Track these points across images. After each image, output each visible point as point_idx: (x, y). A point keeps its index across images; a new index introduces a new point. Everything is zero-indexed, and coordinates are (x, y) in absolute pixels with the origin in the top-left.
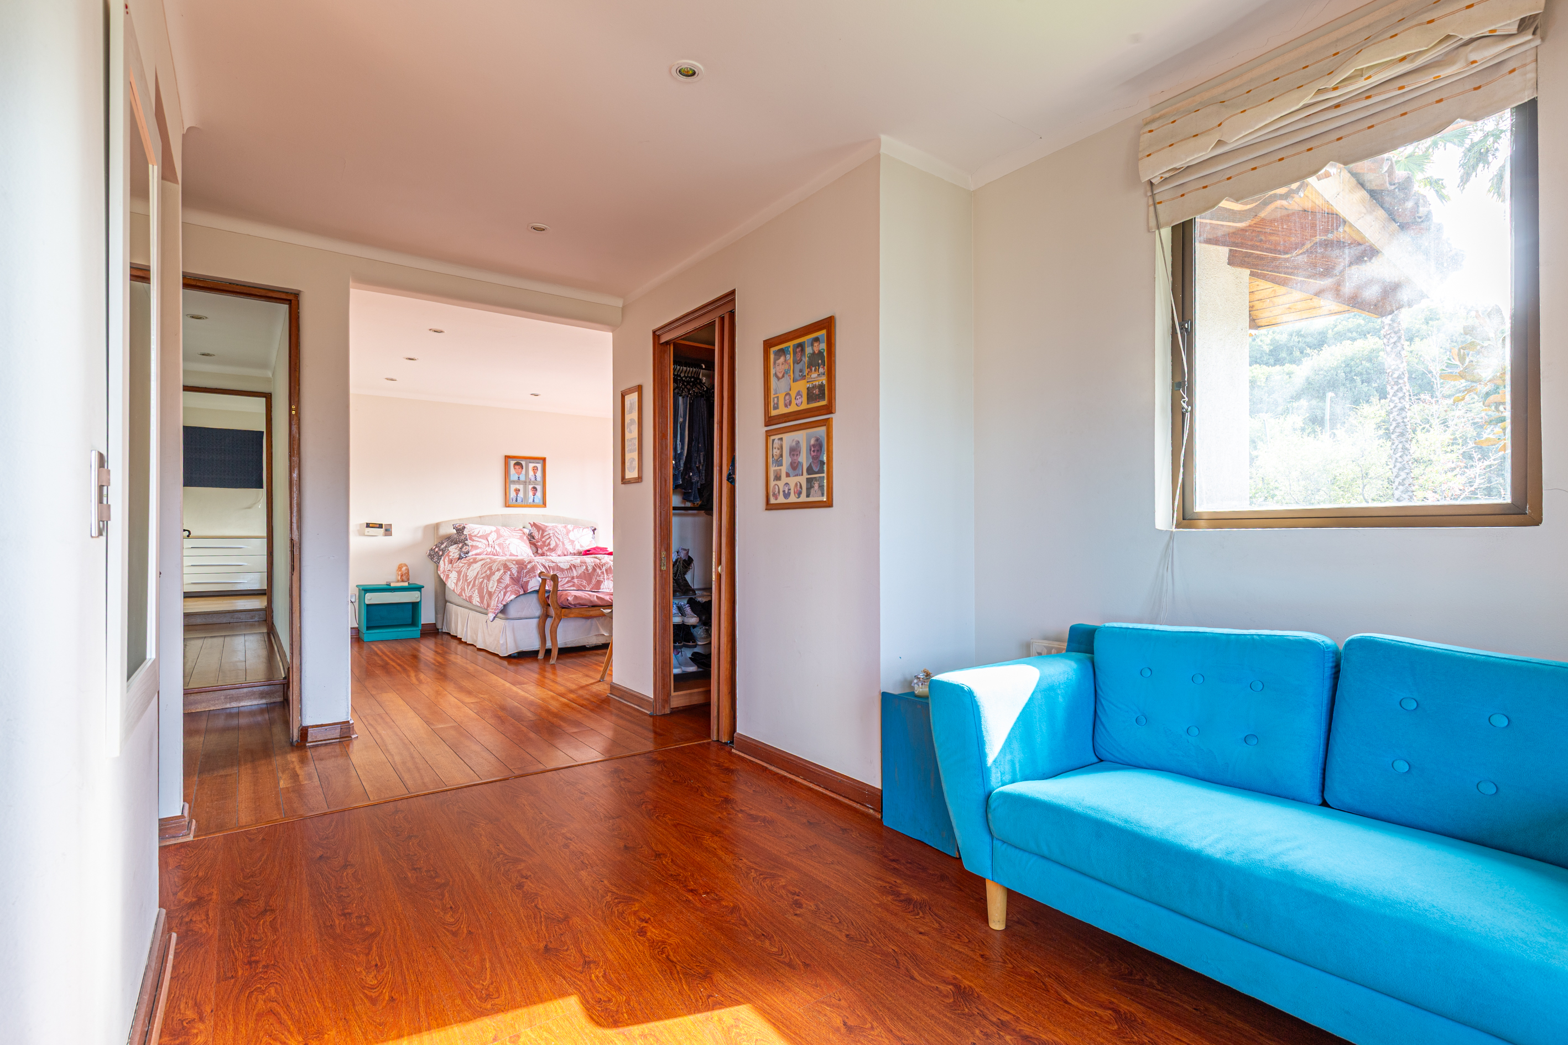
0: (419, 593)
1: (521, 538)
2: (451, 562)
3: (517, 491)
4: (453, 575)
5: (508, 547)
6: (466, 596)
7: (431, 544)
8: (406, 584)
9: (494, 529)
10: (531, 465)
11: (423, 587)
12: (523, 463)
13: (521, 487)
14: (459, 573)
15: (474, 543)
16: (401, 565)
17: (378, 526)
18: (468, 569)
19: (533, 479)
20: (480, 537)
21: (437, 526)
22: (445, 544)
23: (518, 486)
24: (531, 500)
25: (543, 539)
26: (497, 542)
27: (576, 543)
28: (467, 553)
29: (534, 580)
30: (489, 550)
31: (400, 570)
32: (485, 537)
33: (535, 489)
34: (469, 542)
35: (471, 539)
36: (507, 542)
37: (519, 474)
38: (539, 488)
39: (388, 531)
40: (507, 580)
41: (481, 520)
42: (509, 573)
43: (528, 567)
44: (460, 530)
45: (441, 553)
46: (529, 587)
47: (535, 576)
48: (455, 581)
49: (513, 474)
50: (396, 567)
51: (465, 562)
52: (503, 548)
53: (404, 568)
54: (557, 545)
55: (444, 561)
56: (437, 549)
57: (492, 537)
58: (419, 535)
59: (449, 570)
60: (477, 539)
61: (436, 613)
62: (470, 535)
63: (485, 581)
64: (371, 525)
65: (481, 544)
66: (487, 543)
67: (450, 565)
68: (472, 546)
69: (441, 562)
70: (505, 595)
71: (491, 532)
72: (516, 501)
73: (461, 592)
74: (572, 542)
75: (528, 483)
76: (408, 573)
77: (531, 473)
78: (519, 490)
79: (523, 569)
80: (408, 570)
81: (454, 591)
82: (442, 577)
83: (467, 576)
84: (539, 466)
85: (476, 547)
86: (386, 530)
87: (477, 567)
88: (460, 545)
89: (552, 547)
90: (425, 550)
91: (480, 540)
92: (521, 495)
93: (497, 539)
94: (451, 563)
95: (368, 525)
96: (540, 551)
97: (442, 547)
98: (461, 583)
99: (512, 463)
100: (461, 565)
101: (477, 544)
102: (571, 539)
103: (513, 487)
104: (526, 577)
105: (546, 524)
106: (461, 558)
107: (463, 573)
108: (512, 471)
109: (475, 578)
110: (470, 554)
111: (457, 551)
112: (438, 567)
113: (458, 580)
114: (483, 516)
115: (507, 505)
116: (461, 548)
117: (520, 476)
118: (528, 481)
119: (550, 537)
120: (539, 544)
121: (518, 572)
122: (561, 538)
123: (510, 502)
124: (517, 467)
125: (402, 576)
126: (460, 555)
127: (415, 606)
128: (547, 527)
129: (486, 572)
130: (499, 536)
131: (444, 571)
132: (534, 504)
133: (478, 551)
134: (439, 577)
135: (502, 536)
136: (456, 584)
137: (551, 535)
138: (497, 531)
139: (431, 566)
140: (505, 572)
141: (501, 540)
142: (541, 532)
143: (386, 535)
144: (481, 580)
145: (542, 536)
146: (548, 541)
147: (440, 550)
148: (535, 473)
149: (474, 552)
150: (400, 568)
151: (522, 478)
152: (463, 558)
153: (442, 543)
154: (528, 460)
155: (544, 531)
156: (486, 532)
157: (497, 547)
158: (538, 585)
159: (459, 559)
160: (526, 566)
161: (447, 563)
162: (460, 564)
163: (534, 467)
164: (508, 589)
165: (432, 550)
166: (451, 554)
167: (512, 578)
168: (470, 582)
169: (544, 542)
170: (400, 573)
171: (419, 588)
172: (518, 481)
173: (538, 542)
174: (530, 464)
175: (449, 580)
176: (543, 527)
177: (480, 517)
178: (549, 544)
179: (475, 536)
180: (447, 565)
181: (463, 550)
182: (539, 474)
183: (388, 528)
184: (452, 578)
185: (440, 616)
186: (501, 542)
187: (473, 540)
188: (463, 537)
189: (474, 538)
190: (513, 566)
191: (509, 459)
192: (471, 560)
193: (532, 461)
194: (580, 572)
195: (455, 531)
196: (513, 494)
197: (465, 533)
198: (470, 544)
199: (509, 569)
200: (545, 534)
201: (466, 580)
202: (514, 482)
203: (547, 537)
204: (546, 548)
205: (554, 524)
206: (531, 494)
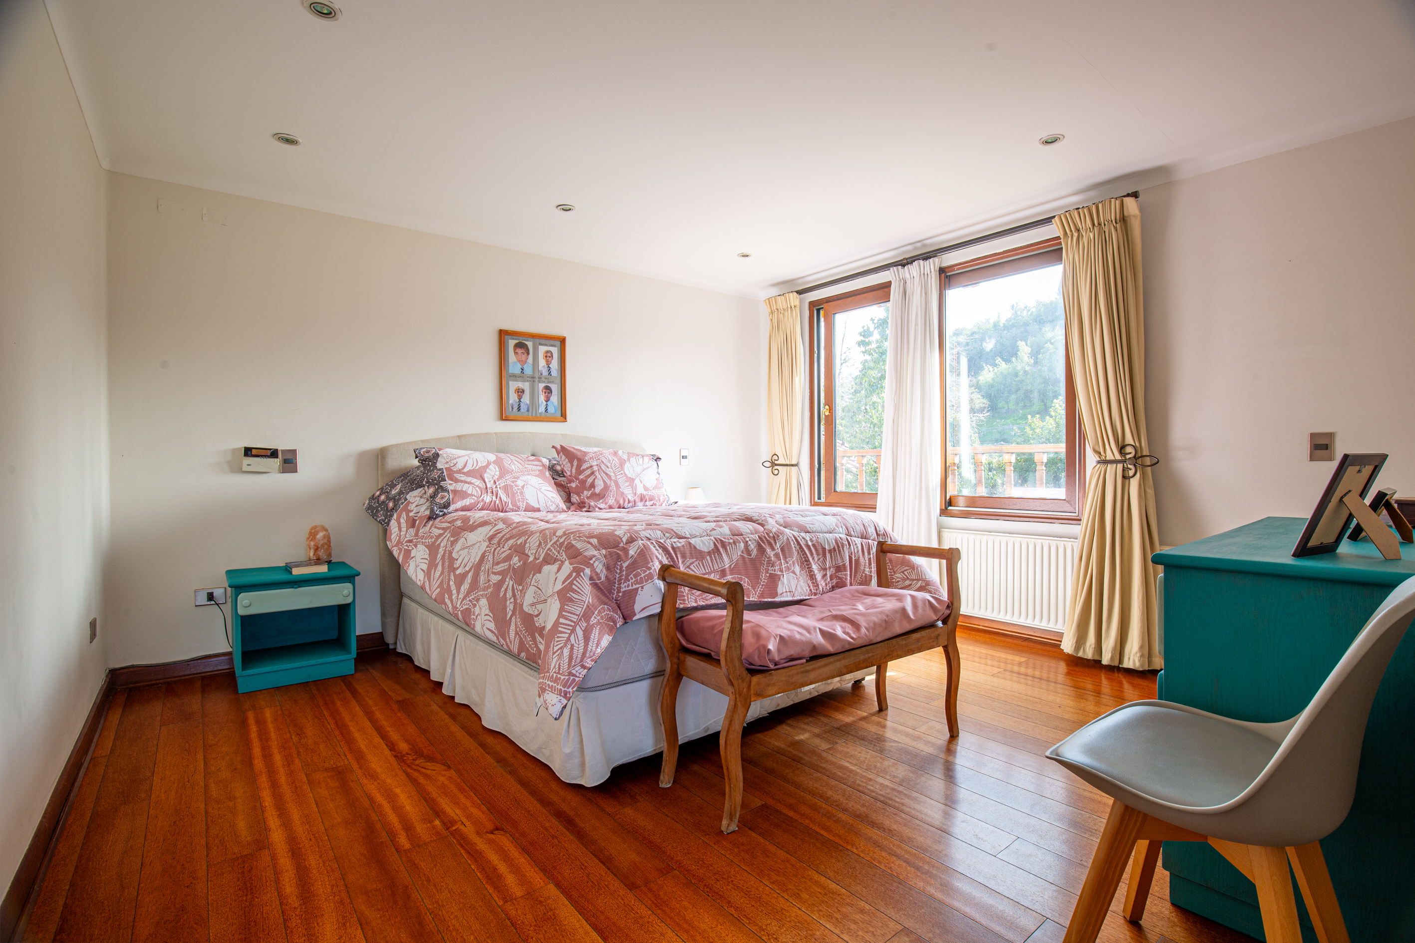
0: (349, 585)
1: (541, 475)
2: (412, 523)
3: (520, 392)
4: (420, 553)
5: (522, 493)
6: (455, 608)
7: (371, 487)
8: (323, 569)
9: (492, 457)
10: (542, 349)
11: (358, 574)
12: (530, 344)
13: (526, 386)
14: (433, 549)
15: (459, 487)
16: (315, 527)
17: (269, 453)
18: (453, 543)
19: (545, 373)
20: (468, 474)
21: (382, 454)
22: (399, 487)
23: (520, 385)
24: (542, 409)
25: (581, 477)
26: (501, 483)
27: (637, 482)
28: (447, 505)
29: (648, 587)
30: (488, 499)
31: (314, 539)
32: (479, 473)
33: (548, 390)
34: (449, 484)
35: (452, 478)
36: (520, 483)
37: (523, 362)
38: (555, 388)
39: (289, 462)
40: (586, 594)
41: (462, 442)
42: (588, 571)
43: (631, 552)
44: (428, 460)
45: (391, 505)
46: (637, 608)
47: (650, 577)
48: (425, 567)
49: (514, 366)
50: (306, 534)
51: (445, 525)
52: (514, 495)
53: (320, 535)
54: (606, 487)
55: (398, 521)
56: (383, 497)
57: (492, 473)
58: (349, 470)
59: (410, 541)
60: (463, 477)
61: (384, 615)
62: (448, 469)
63: (509, 583)
64: (254, 452)
65: (472, 487)
66: (482, 485)
67: (412, 531)
68: (455, 492)
69: (393, 524)
70: (587, 639)
71: (489, 464)
72: (519, 409)
73: (441, 594)
74: (631, 481)
75: (537, 380)
76: (328, 544)
77: (542, 363)
78: (523, 391)
79: (619, 558)
80: (328, 538)
81: (423, 588)
82: (395, 553)
83: (452, 560)
84: (555, 351)
85: (464, 495)
86: (286, 461)
87: (477, 539)
88: (431, 490)
89: (597, 490)
90: (361, 498)
91: (469, 479)
92: (526, 399)
93: (500, 478)
94: (413, 526)
95: (248, 452)
96: (575, 498)
97: (393, 492)
98: (438, 574)
99: (512, 343)
100: (436, 532)
101: (465, 487)
102: (629, 475)
103: (513, 385)
104: (627, 580)
105: (583, 449)
106: (432, 517)
107: (441, 551)
108: (512, 357)
109: (477, 567)
110: (452, 508)
111: (422, 501)
112: (385, 532)
113: (432, 565)
114: (464, 436)
115: (503, 417)
116: (433, 496)
117: (525, 367)
118: (537, 376)
119: (593, 473)
120: (573, 485)
121: (608, 568)
122: (612, 474)
123: (509, 412)
124: (520, 351)
125: (316, 549)
126: (432, 511)
127: (343, 612)
128: (585, 453)
129: (508, 558)
130: (504, 472)
131: (399, 542)
132: (548, 415)
133: (467, 502)
134: (390, 553)
135: (508, 472)
136: (428, 574)
137: (595, 468)
138: (499, 462)
139: (373, 528)
140: (578, 571)
141: (508, 480)
142: (575, 463)
143: (284, 471)
144: (495, 578)
145: (579, 471)
146: (590, 480)
147: (388, 498)
148: (548, 363)
149: (459, 504)
150: (312, 534)
151: (528, 370)
152: (438, 516)
153: (393, 486)
154: (538, 341)
155: (581, 461)
156: (480, 465)
157: (502, 494)
158: (659, 599)
159: (430, 518)
160: (626, 551)
161: (404, 525)
162: (434, 529)
163: (547, 352)
164: (593, 621)
165: (373, 498)
166: (412, 507)
167: (595, 585)
168: (464, 575)
169: (583, 482)
170: (312, 543)
171: (350, 578)
172: (522, 376)
173: (570, 481)
174: (540, 347)
175: (412, 564)
176: (578, 453)
177: (459, 437)
178: (593, 485)
179: (460, 471)
180: (404, 529)
181: (438, 500)
182: (555, 364)
183: (289, 457)
184: (418, 559)
185: (391, 621)
186: (509, 482)
187: (457, 481)
188: (435, 475)
189: (457, 476)
190: (596, 553)
191: (507, 337)
192: (459, 523)
193: (543, 341)
194: (735, 558)
195: (416, 462)
196: (513, 398)
197: (439, 465)
198: (450, 488)
199: (587, 561)
200: (584, 466)
201: (453, 569)
202: (514, 377)
203: (588, 472)
204: (586, 493)
205: (596, 449)
206: (542, 398)
